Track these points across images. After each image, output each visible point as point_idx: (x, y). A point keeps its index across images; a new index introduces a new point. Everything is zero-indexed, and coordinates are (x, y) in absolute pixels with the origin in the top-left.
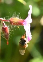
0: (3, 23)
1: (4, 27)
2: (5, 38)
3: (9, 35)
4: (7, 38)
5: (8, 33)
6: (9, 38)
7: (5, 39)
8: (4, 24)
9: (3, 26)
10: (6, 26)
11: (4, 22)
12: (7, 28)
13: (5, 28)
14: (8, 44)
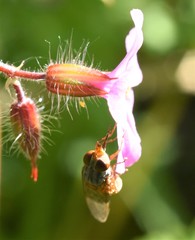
0: (16, 87)
1: (20, 105)
2: (22, 150)
3: (42, 137)
4: (33, 153)
5: (36, 130)
6: (39, 151)
7: (21, 154)
8: (21, 89)
9: (15, 101)
10: (26, 100)
11: (17, 83)
12: (31, 106)
13: (24, 106)
14: (36, 179)
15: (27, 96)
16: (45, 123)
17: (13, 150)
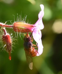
0: (4, 30)
1: (5, 36)
2: (6, 50)
3: (12, 46)
4: (9, 51)
5: (10, 44)
6: (11, 50)
7: (6, 52)
9: (4, 34)
12: (9, 36)
14: (10, 60)
15: (8, 33)
16: (13, 41)
17: (3, 50)
